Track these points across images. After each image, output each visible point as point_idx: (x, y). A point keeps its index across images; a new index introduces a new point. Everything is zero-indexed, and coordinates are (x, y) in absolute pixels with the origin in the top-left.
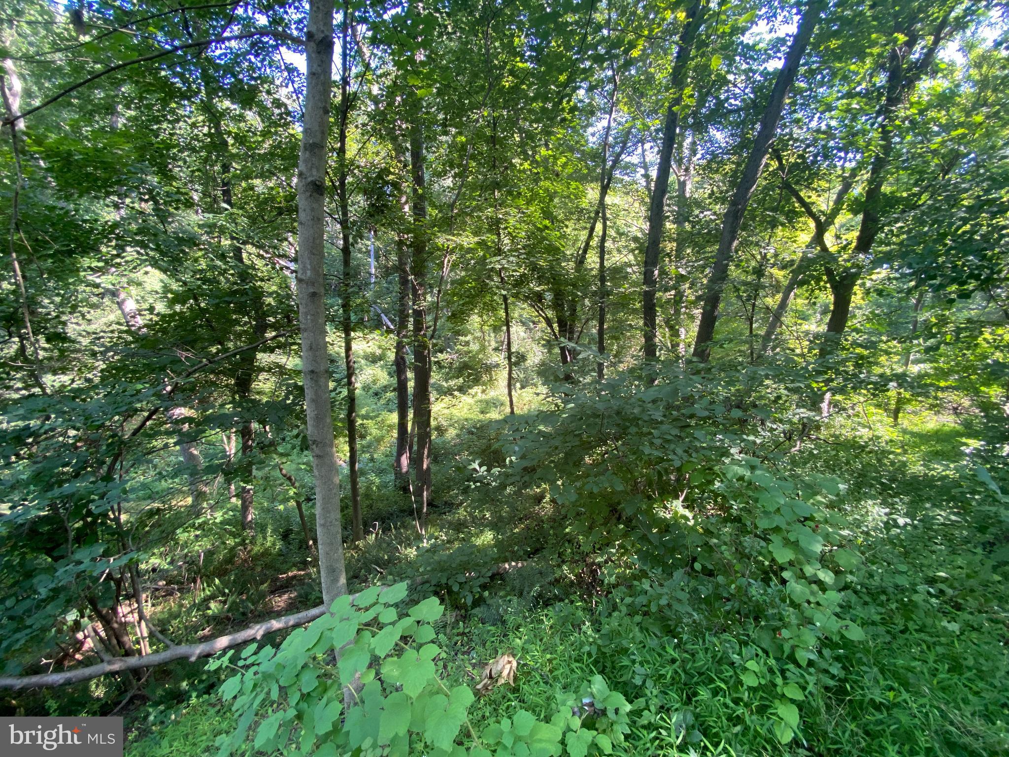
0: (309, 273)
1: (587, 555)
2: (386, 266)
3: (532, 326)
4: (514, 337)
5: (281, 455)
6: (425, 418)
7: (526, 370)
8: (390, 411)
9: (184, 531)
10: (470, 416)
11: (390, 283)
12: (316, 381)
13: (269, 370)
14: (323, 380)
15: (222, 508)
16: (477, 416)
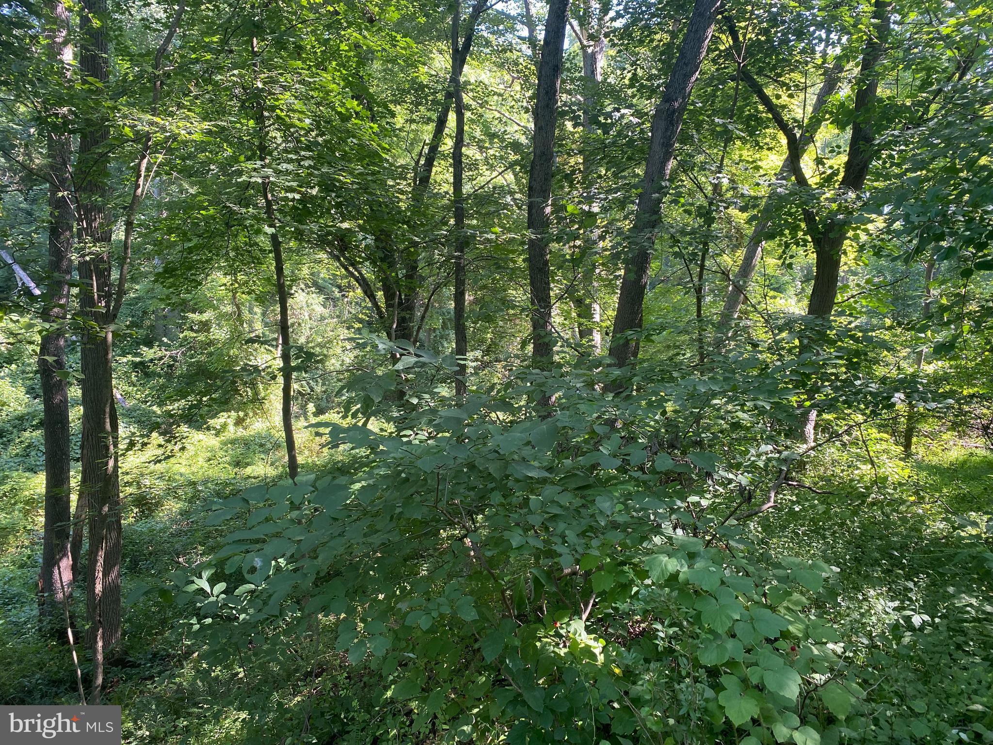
6: (107, 483)
16: (223, 472)
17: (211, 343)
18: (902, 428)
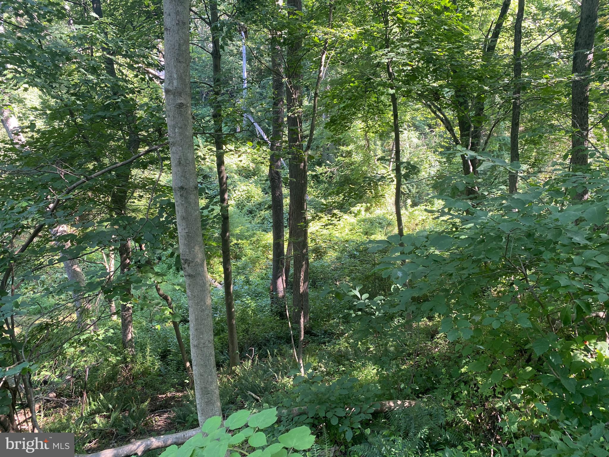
0: (175, 83)
1: (487, 399)
2: (259, 69)
3: (427, 130)
4: (404, 144)
5: (157, 274)
6: (300, 239)
7: (419, 184)
8: (265, 231)
9: (71, 346)
10: (351, 237)
11: (264, 87)
12: (186, 198)
13: (143, 187)
14: (192, 197)
15: (104, 325)
16: (359, 237)
17: (352, 164)
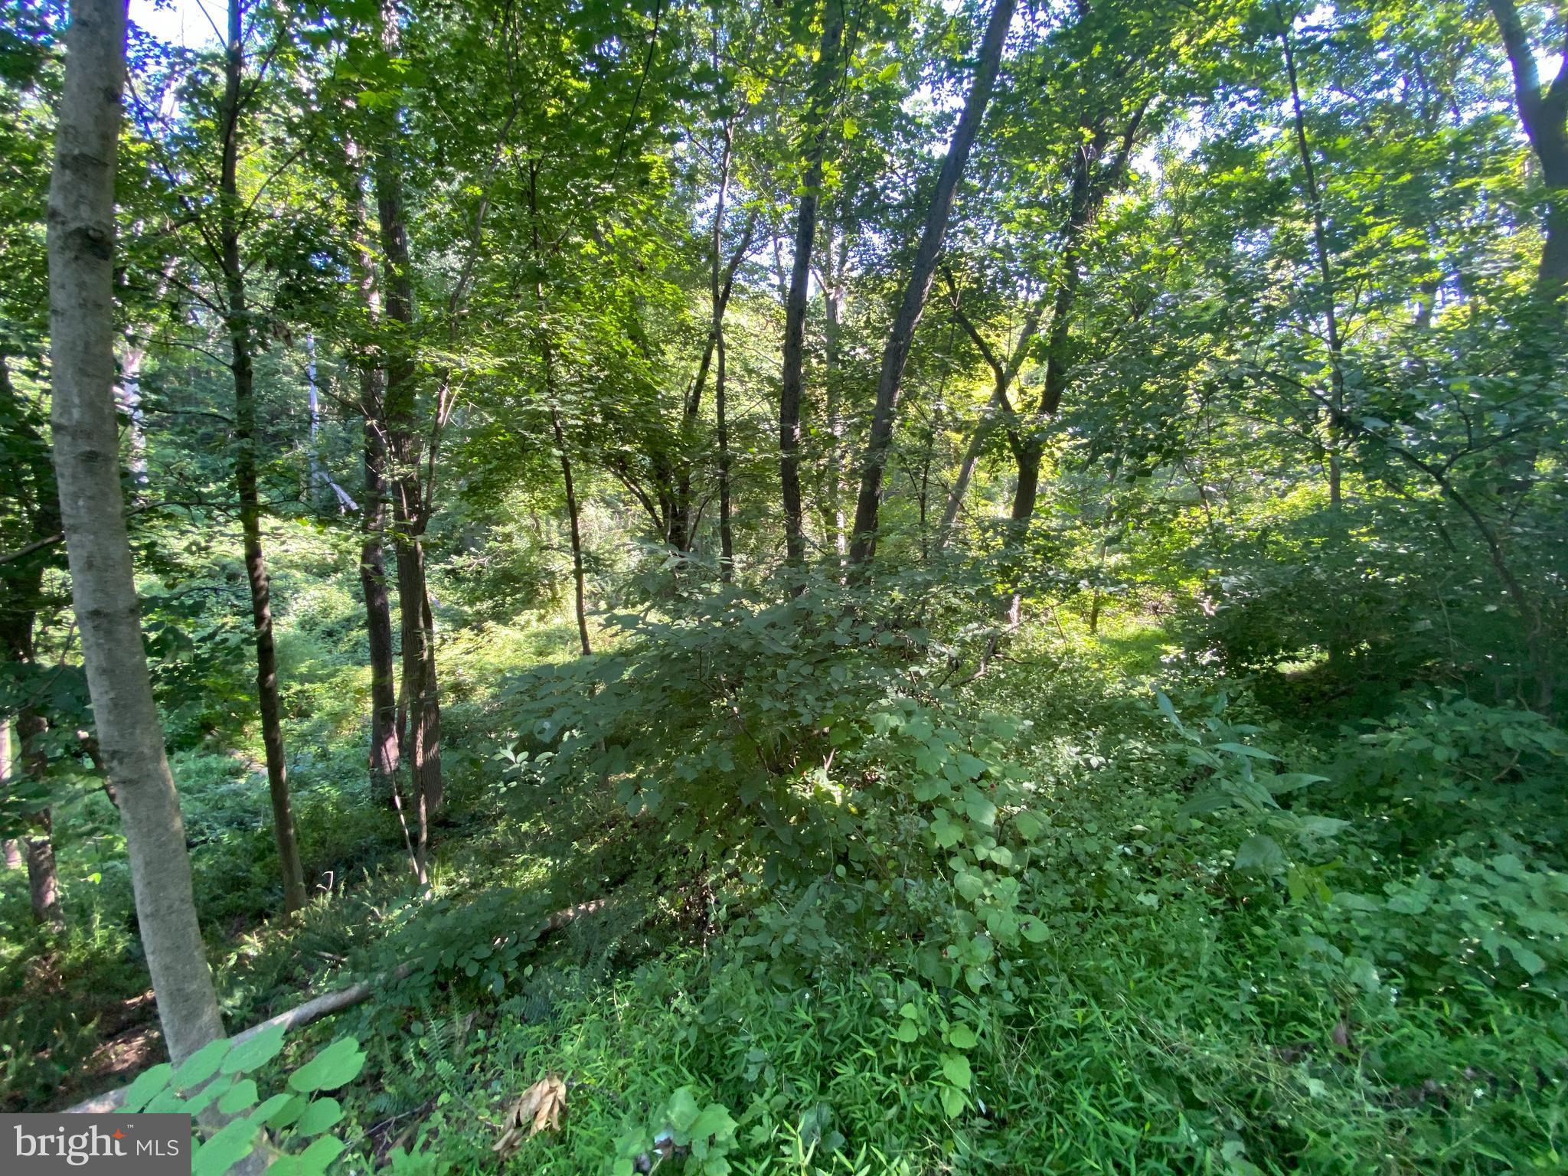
0: (77, 413)
3: (621, 508)
4: (593, 526)
6: (425, 674)
8: (360, 664)
10: (516, 662)
12: (109, 633)
14: (124, 629)
16: (529, 660)
17: (514, 552)
18: (1090, 609)
